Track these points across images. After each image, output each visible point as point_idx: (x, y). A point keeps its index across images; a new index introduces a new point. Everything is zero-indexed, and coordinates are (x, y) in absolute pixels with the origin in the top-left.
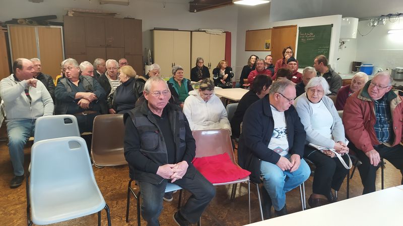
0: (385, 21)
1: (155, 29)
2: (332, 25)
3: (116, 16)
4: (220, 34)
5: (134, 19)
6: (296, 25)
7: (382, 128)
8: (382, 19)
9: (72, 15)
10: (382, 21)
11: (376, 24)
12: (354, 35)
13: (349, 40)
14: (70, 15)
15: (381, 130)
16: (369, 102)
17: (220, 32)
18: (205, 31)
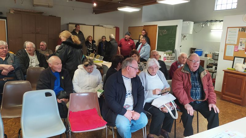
0: (209, 24)
1: (70, 23)
2: (177, 25)
3: (43, 14)
4: (112, 28)
5: (55, 16)
6: (157, 25)
7: (195, 90)
8: (207, 23)
9: (13, 13)
10: (207, 24)
11: (203, 26)
12: (191, 32)
13: (188, 35)
14: (12, 12)
15: (195, 91)
16: (187, 74)
17: (112, 27)
18: (102, 26)
